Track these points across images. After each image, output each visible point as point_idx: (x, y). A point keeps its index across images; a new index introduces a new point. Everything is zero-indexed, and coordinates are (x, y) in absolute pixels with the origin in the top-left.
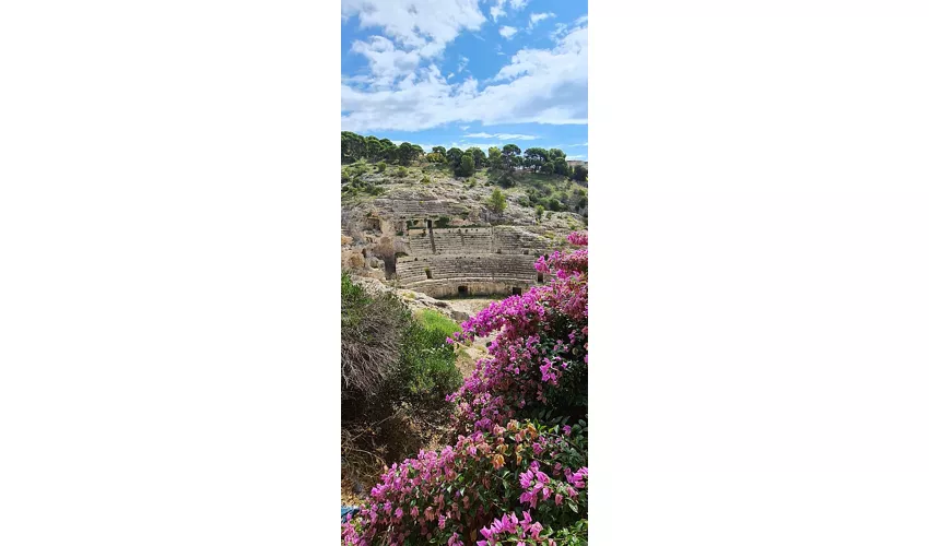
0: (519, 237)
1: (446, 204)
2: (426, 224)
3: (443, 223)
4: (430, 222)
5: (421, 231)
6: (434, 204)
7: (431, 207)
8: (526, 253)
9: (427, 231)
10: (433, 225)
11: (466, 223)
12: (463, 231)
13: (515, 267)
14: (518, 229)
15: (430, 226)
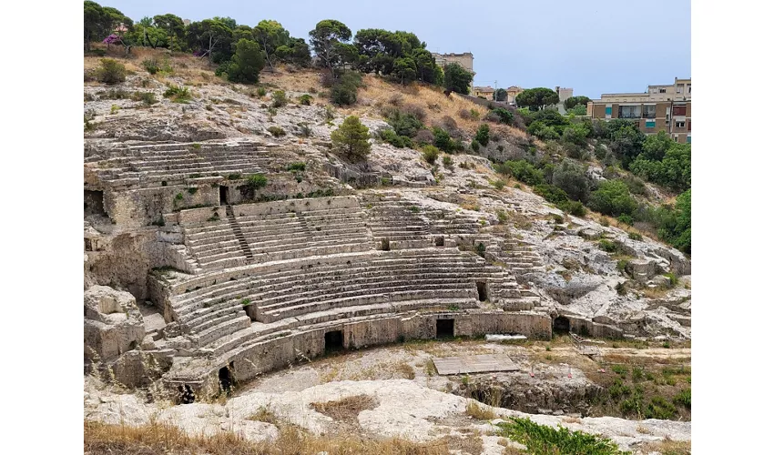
0: (415, 210)
1: (251, 149)
2: (215, 195)
3: (250, 191)
4: (224, 190)
5: (207, 212)
6: (225, 148)
7: (218, 155)
8: (440, 243)
9: (222, 211)
10: (235, 195)
11: (302, 187)
12: (300, 204)
13: (427, 277)
14: (411, 195)
15: (224, 199)
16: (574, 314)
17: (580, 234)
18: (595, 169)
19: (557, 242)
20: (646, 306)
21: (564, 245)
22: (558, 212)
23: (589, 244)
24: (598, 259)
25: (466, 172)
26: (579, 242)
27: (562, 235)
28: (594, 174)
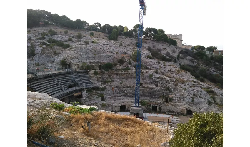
1: (109, 56)
2: (98, 67)
4: (100, 66)
6: (102, 56)
7: (100, 57)
8: (156, 85)
14: (151, 72)
16: (193, 109)
17: (200, 87)
18: (212, 69)
19: (192, 88)
20: (217, 109)
21: (195, 90)
22: (196, 80)
23: (202, 90)
24: (204, 95)
25: (169, 67)
26: (199, 89)
27: (195, 86)
28: (212, 71)
